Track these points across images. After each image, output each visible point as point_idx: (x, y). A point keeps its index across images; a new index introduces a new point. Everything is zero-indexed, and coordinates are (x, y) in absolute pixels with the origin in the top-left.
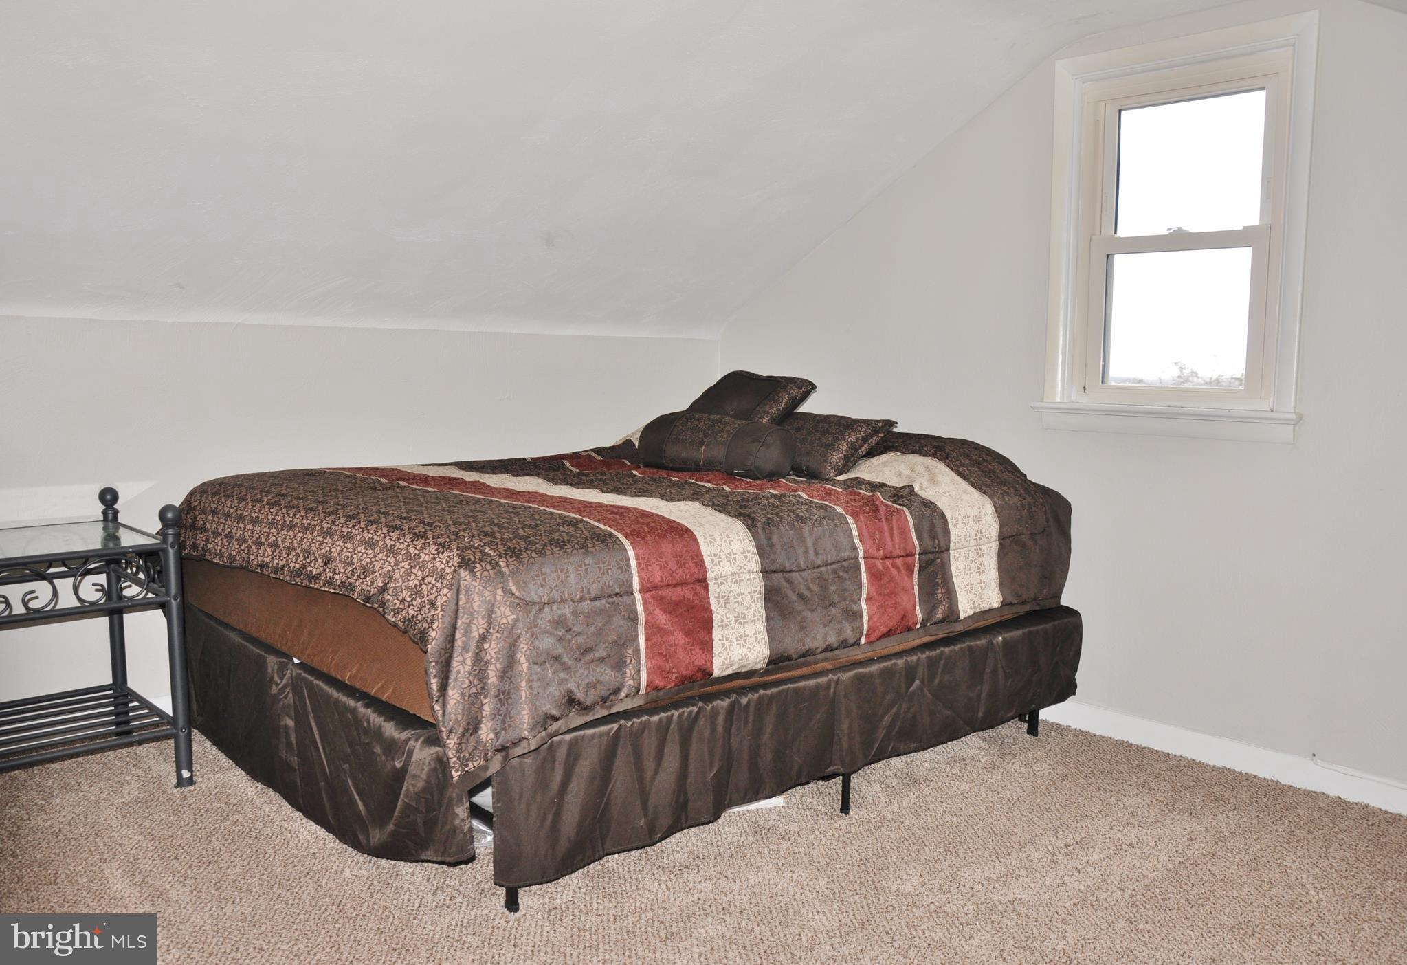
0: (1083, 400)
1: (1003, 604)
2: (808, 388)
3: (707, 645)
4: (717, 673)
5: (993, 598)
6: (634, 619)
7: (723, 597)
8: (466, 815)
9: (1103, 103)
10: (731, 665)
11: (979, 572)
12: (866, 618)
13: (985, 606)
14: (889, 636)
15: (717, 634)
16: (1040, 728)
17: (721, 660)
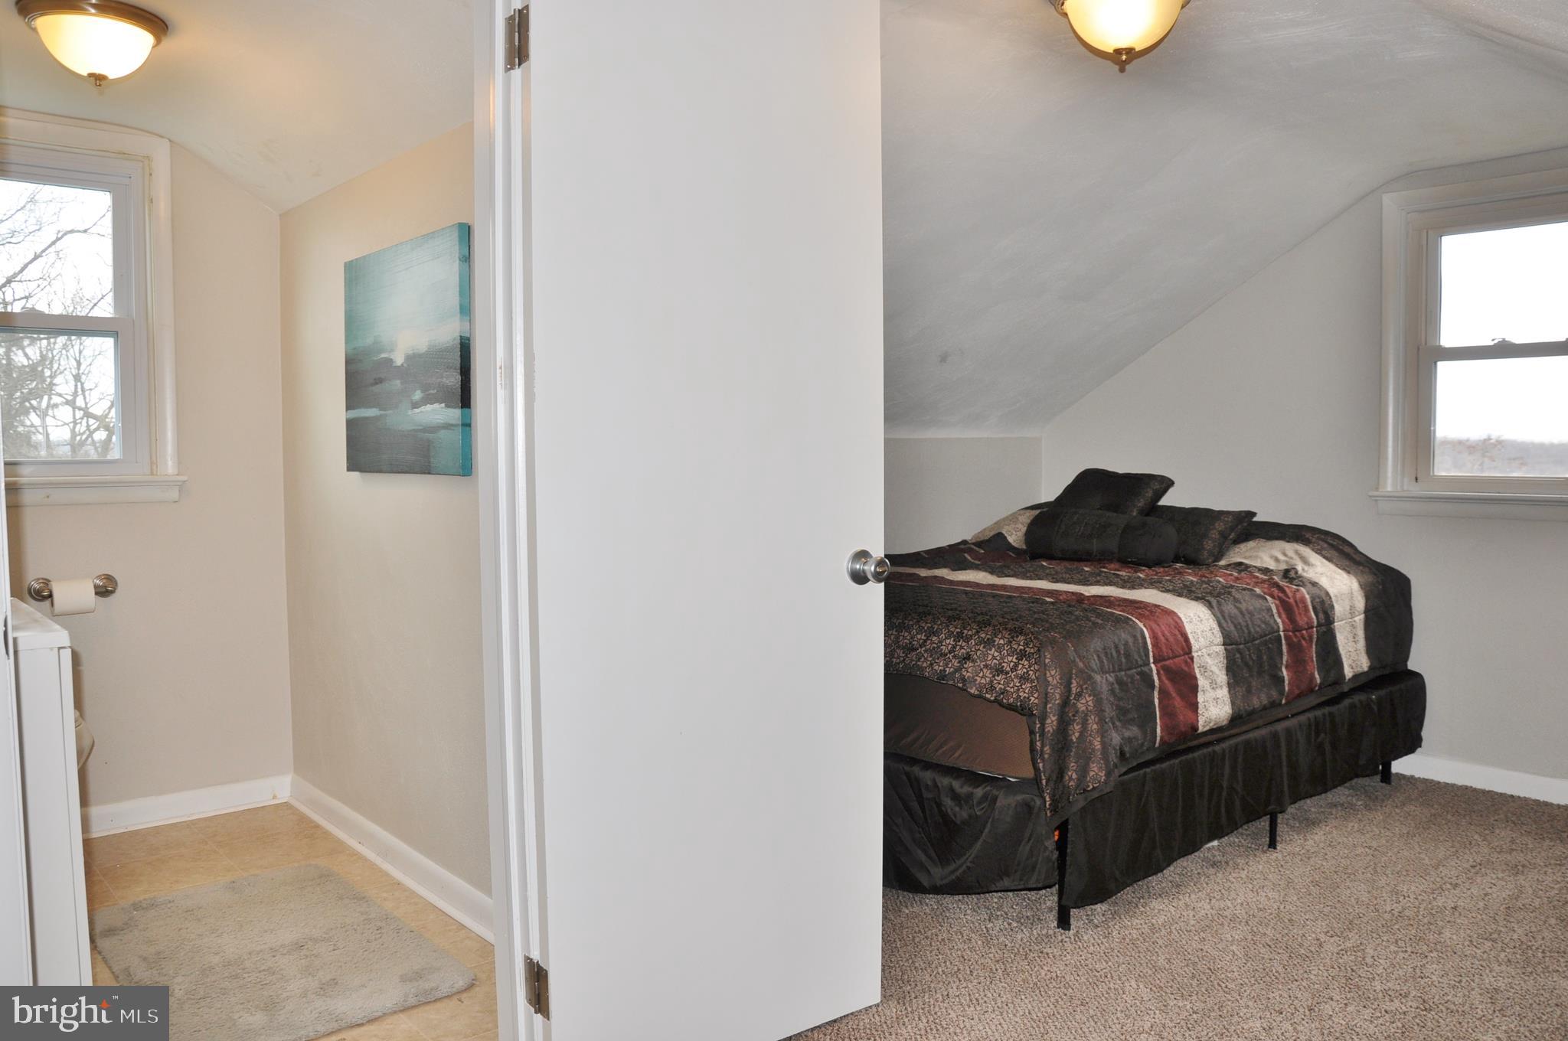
0: (1416, 490)
1: (1371, 668)
2: (1166, 484)
3: (1194, 707)
4: (1201, 729)
5: (1364, 664)
6: (1153, 687)
7: (1203, 666)
8: (1053, 847)
9: (1425, 231)
10: (1210, 723)
11: (1354, 641)
12: (1286, 682)
13: (1360, 670)
14: (1300, 697)
15: (1201, 698)
16: (1393, 778)
17: (1204, 718)
